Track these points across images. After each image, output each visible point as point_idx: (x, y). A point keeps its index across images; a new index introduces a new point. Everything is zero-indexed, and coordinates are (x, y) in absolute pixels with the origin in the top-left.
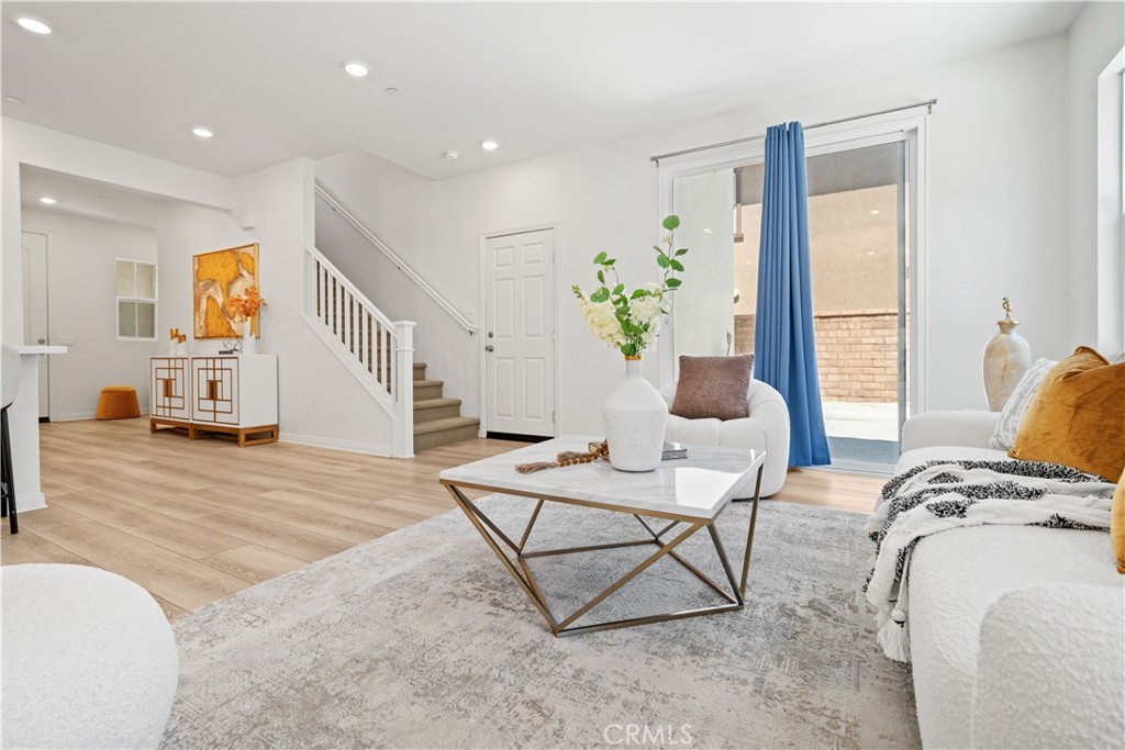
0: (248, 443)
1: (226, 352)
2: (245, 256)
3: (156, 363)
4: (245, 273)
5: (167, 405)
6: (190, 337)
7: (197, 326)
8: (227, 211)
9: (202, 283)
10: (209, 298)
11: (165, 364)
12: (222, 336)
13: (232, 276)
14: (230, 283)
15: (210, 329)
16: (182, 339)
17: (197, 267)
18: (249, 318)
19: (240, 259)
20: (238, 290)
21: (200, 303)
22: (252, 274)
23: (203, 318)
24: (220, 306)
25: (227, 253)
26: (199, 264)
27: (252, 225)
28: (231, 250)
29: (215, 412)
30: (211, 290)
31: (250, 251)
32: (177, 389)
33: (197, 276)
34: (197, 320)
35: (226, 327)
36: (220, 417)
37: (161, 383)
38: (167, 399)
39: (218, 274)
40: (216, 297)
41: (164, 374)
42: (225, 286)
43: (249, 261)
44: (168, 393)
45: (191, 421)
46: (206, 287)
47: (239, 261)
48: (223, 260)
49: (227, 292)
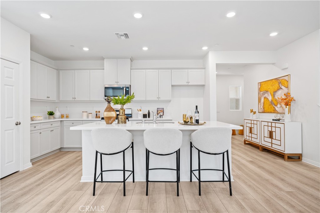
0: (289, 160)
1: (276, 120)
2: (283, 80)
3: (246, 121)
4: (283, 87)
5: (250, 136)
6: (257, 112)
7: (260, 108)
8: (273, 64)
9: (262, 92)
10: (265, 98)
11: (250, 122)
12: (271, 112)
13: (276, 89)
14: (275, 92)
15: (265, 109)
16: (255, 113)
17: (259, 87)
18: (288, 106)
19: (280, 82)
20: (280, 95)
21: (261, 99)
22: (287, 87)
23: (262, 105)
24: (270, 101)
25: (274, 80)
26: (260, 85)
27: (287, 67)
28: (276, 79)
29: (272, 143)
30: (266, 95)
31: (286, 78)
32: (255, 131)
33: (260, 90)
34: (260, 106)
35: (273, 109)
36: (274, 146)
37: (248, 128)
38: (250, 134)
39: (269, 89)
40: (268, 97)
41: (250, 125)
42: (272, 93)
43: (286, 83)
44: (251, 132)
45: (260, 144)
46: (264, 94)
47: (280, 83)
48: (271, 83)
49: (274, 96)
